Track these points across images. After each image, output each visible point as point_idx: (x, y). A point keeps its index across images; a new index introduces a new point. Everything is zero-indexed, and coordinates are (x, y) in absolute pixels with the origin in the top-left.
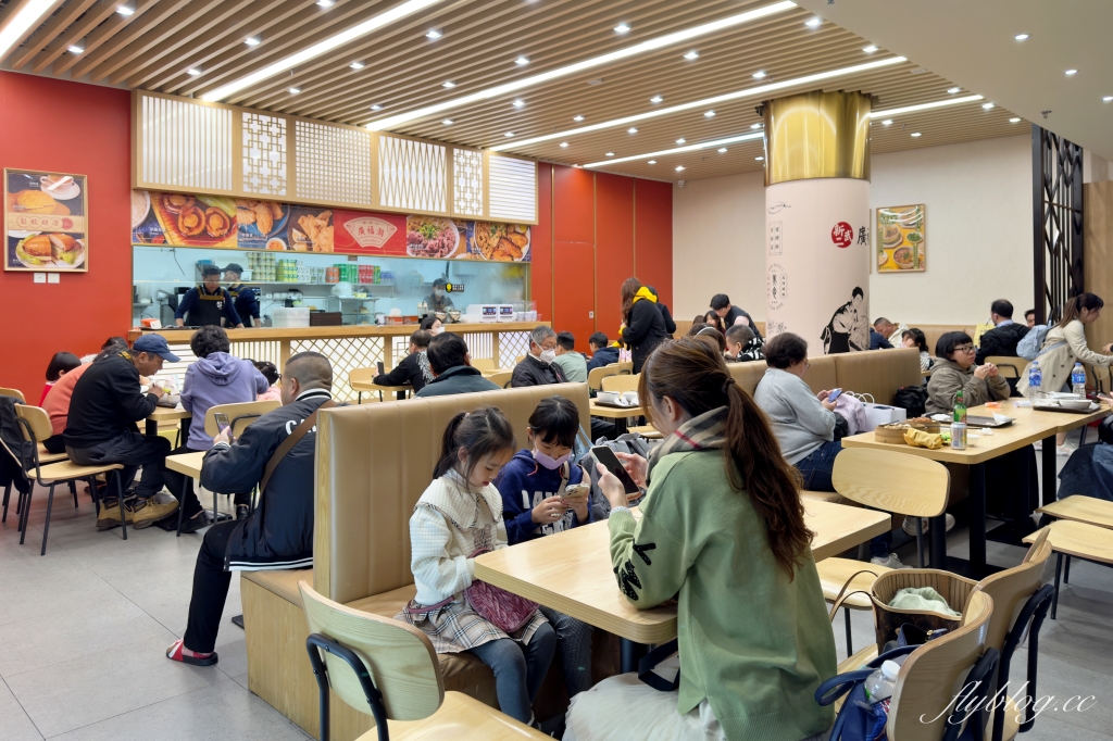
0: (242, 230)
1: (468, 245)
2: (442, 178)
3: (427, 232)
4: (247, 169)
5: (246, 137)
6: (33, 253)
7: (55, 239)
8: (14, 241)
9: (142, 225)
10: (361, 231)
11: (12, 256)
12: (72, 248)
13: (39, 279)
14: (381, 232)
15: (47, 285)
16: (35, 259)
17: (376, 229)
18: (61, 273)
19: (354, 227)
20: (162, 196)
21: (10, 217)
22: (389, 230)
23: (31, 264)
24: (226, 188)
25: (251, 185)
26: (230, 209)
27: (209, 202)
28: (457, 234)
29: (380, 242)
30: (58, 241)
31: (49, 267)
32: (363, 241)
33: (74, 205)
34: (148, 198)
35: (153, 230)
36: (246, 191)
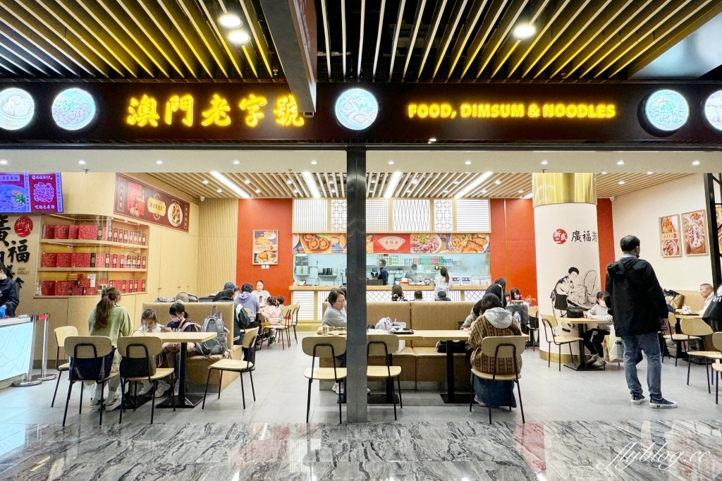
0: (333, 246)
1: (447, 246)
2: (428, 215)
3: (423, 241)
4: (333, 222)
5: (333, 209)
6: (261, 258)
7: (268, 253)
8: (256, 254)
9: (296, 247)
10: (387, 243)
11: (255, 259)
12: (274, 256)
13: (263, 267)
14: (397, 243)
15: (266, 269)
16: (262, 260)
17: (394, 241)
18: (270, 265)
19: (383, 242)
20: (304, 235)
21: (255, 247)
22: (401, 241)
23: (260, 262)
24: (326, 231)
25: (335, 228)
26: (328, 238)
27: (320, 236)
28: (440, 241)
29: (396, 247)
30: (269, 254)
31: (266, 263)
32: (388, 247)
33: (273, 241)
34: (298, 236)
35: (299, 248)
36: (333, 231)
